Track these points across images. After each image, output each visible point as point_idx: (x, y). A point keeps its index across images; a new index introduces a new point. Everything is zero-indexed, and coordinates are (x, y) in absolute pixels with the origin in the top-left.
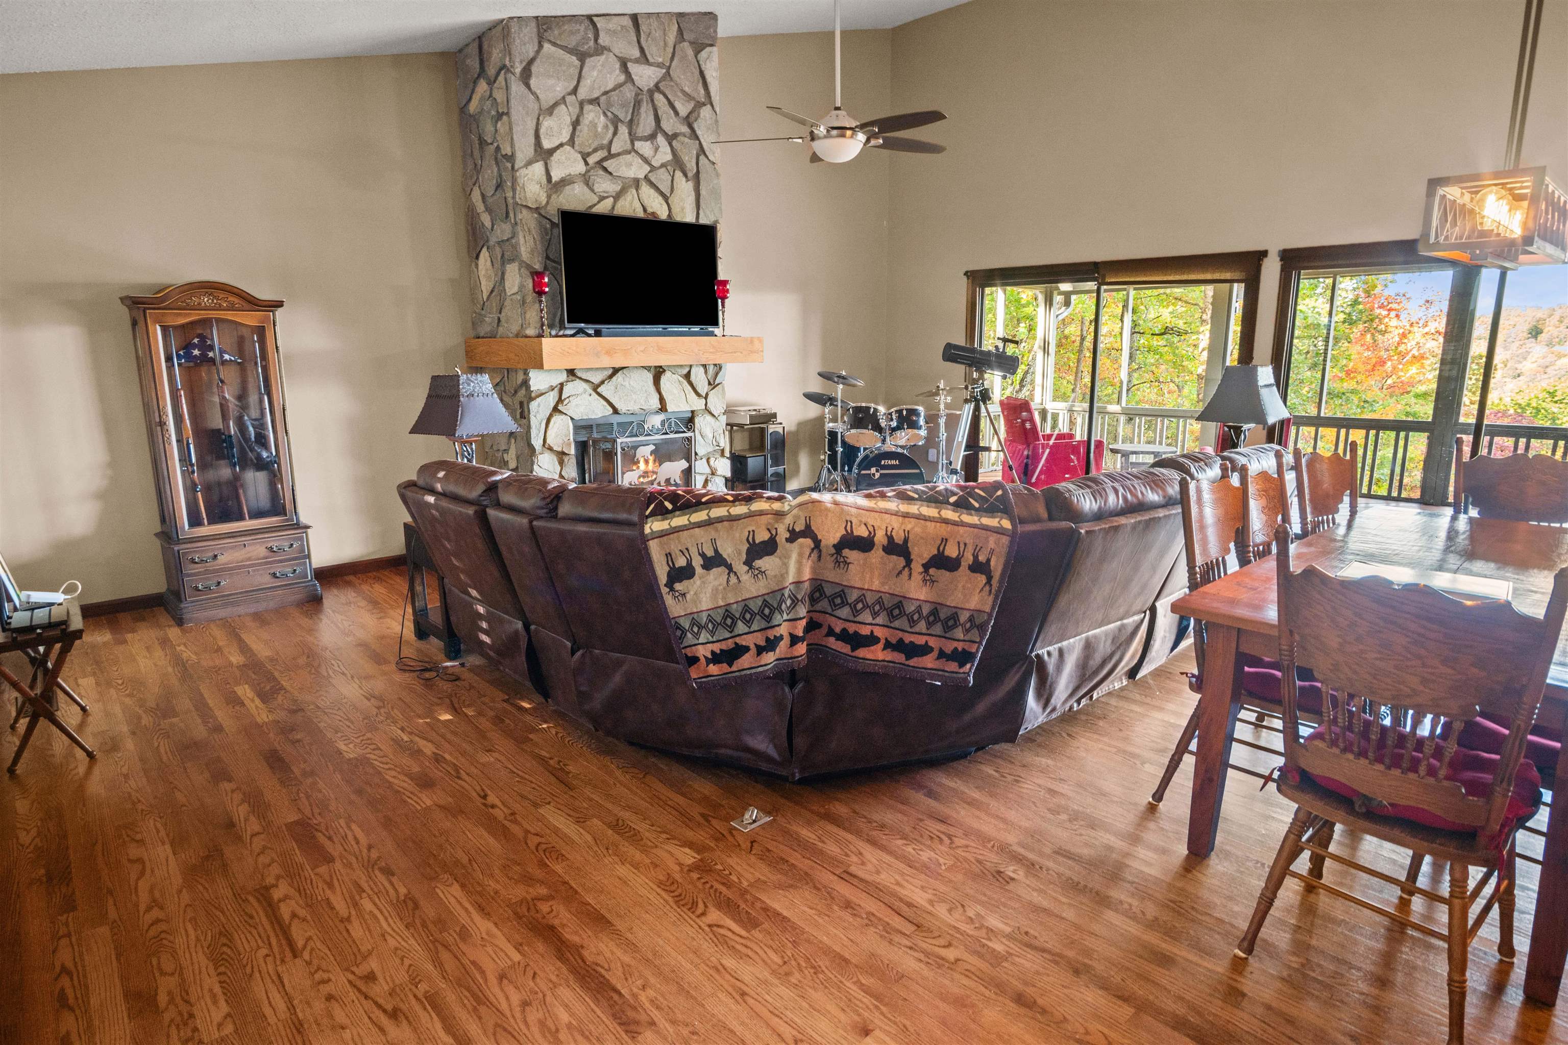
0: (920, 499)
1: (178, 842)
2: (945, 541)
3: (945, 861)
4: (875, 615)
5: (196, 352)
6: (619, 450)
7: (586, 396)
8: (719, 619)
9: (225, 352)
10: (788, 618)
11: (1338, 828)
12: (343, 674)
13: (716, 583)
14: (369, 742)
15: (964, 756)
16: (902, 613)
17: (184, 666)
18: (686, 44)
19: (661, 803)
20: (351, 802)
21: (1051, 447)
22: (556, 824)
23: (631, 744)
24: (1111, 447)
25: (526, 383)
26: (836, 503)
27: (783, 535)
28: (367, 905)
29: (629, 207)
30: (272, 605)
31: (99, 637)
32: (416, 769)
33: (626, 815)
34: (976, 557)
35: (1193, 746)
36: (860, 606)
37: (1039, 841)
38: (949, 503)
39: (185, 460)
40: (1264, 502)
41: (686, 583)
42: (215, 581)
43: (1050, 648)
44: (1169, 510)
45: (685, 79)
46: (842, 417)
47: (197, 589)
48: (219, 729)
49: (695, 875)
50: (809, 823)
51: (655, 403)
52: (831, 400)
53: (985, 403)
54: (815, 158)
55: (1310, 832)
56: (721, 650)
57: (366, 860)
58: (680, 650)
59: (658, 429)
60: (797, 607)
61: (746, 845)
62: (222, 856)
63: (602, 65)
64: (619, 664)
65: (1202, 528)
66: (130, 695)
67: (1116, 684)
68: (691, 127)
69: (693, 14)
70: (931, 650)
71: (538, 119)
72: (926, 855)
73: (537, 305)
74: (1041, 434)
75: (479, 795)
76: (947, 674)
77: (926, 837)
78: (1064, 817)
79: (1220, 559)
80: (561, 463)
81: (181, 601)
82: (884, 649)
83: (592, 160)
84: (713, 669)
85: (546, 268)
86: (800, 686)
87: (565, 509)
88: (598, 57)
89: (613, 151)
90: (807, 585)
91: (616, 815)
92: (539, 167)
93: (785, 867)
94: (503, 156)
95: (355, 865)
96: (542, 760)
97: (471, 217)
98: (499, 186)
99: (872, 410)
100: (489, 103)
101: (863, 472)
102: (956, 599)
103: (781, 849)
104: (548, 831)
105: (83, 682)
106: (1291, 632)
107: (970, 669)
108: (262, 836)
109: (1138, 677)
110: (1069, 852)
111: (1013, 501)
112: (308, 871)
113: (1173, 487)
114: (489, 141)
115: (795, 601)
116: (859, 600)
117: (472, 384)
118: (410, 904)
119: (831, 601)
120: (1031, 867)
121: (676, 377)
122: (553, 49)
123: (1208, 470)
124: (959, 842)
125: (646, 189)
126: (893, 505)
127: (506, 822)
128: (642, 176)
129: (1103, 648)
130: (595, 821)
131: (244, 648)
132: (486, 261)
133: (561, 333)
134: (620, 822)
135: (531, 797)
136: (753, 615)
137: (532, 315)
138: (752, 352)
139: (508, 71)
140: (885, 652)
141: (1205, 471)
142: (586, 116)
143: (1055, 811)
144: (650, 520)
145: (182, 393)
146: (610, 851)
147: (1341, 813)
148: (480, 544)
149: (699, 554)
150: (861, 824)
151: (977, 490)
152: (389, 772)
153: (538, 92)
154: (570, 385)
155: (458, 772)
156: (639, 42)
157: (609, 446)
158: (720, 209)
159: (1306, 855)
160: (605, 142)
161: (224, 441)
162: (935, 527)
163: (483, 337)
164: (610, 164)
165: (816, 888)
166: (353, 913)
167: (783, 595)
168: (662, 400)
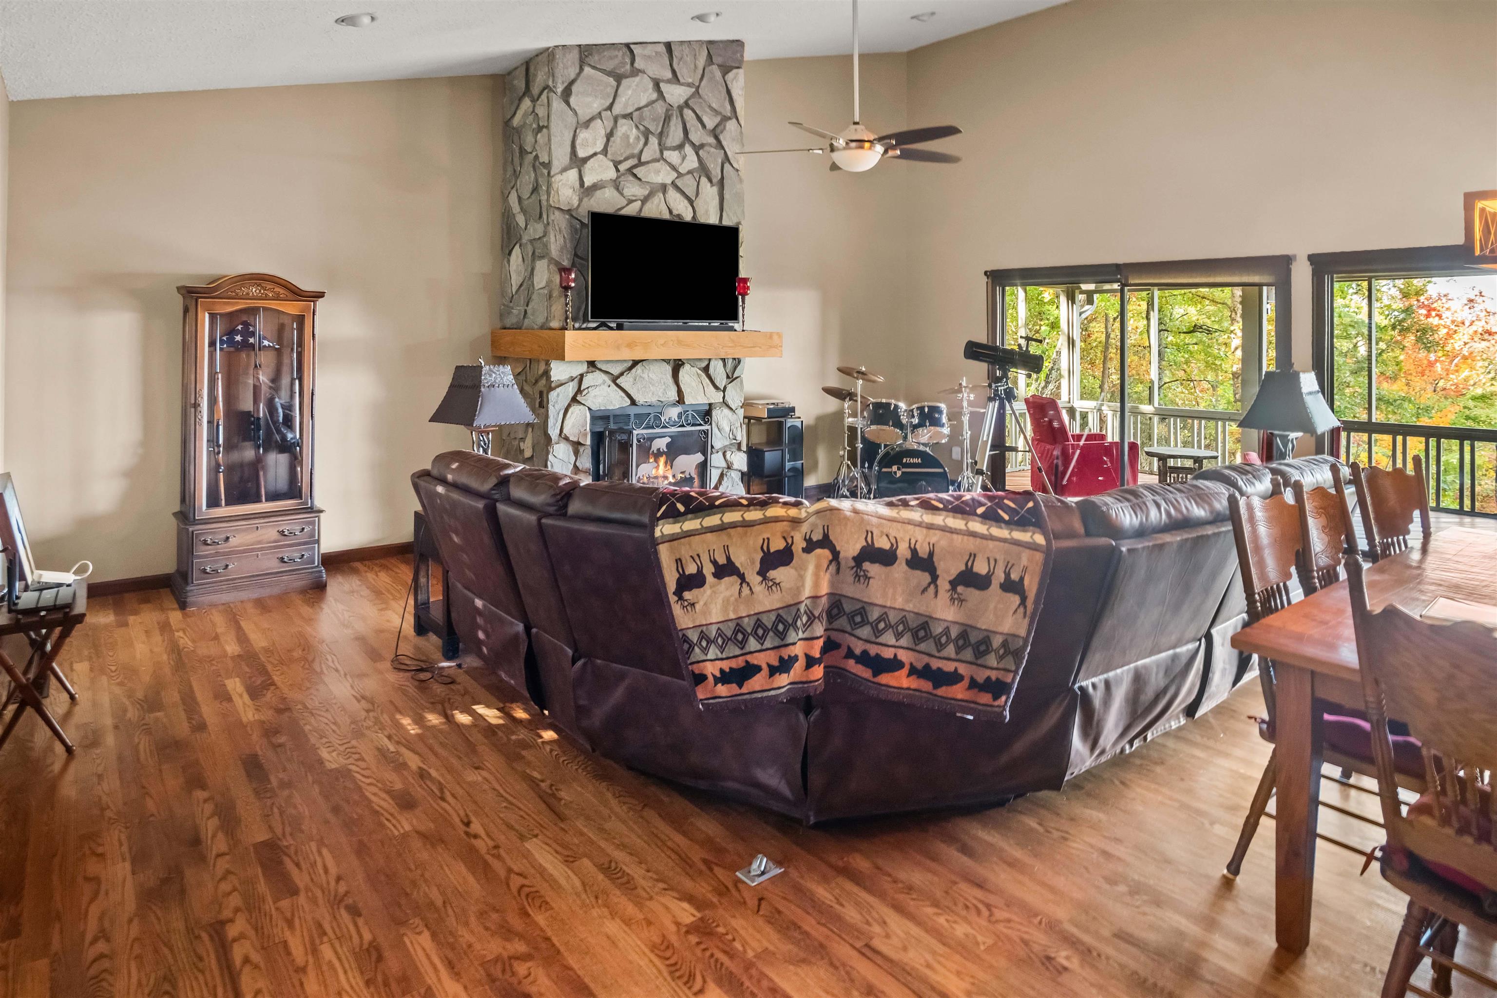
0: (945, 509)
1: (139, 859)
2: (973, 556)
3: (985, 940)
4: (898, 636)
5: (238, 338)
6: (635, 441)
7: (605, 387)
8: (729, 634)
9: (265, 338)
10: (804, 636)
11: (1462, 929)
12: (337, 670)
13: (728, 593)
14: (353, 750)
15: (1001, 804)
16: (928, 636)
17: (179, 654)
18: (715, 67)
19: (660, 844)
20: (327, 822)
21: (1083, 448)
22: (542, 861)
23: (630, 768)
24: (1146, 449)
25: (547, 373)
26: (856, 511)
27: (799, 544)
28: (327, 952)
29: (656, 209)
30: (276, 591)
31: (103, 618)
32: (398, 786)
33: (620, 856)
34: (1007, 575)
35: (1272, 806)
36: (882, 625)
37: (1094, 918)
38: (976, 515)
39: (213, 441)
40: (1323, 520)
41: (695, 591)
42: (223, 564)
43: (1094, 680)
44: (1219, 527)
45: (713, 97)
46: (862, 412)
47: (204, 571)
48: (201, 727)
49: (693, 939)
50: (825, 880)
51: (673, 395)
52: (851, 396)
53: (1009, 402)
54: (834, 167)
55: (1428, 933)
56: (731, 668)
57: (333, 893)
58: (687, 667)
59: (675, 421)
60: (814, 625)
61: (752, 903)
62: (182, 879)
63: (637, 86)
64: (622, 677)
65: (1258, 549)
66: (121, 684)
67: (1173, 723)
68: (717, 138)
69: (721, 42)
70: (960, 678)
71: (575, 131)
72: (961, 930)
73: (563, 299)
74: (1070, 434)
75: (462, 821)
76: (980, 708)
77: (960, 905)
78: (1122, 888)
79: (1281, 585)
80: (576, 453)
81: (187, 584)
82: (908, 676)
83: (623, 167)
84: (722, 690)
85: (573, 265)
86: (816, 713)
87: (575, 507)
88: (633, 79)
89: (643, 159)
90: (824, 600)
91: (610, 856)
92: (573, 174)
93: (796, 934)
94: (540, 163)
95: (321, 901)
96: (533, 783)
97: (507, 217)
98: (535, 190)
99: (893, 406)
100: (531, 118)
101: (884, 470)
102: (985, 622)
103: (792, 911)
104: (533, 871)
105: (78, 667)
106: (1377, 682)
107: (1006, 702)
108: (227, 857)
109: (1197, 716)
110: (1131, 936)
111: (1045, 514)
112: (269, 905)
113: (1220, 502)
114: (529, 150)
115: (812, 618)
116: (880, 619)
117: (494, 375)
118: (374, 956)
119: (851, 617)
120: (1086, 953)
121: (695, 370)
122: (593, 71)
123: (1257, 483)
124: (999, 914)
125: (672, 194)
126: (916, 515)
127: (489, 858)
128: (669, 181)
129: (1156, 681)
130: (586, 862)
131: (242, 638)
132: (518, 257)
133: (584, 326)
134: (613, 865)
135: (517, 827)
136: (766, 631)
137: (557, 308)
138: (771, 347)
139: (551, 90)
140: (911, 678)
141: (1253, 484)
142: (619, 128)
143: (1112, 881)
144: (660, 522)
145: (220, 376)
146: (600, 901)
147: (1467, 914)
148: (487, 539)
149: (711, 561)
150: (885, 883)
151: (1006, 501)
152: (369, 788)
153: (577, 108)
154: (590, 376)
155: (441, 790)
156: (671, 65)
157: (624, 437)
158: (743, 212)
159: (1427, 961)
160: (636, 151)
161: (253, 423)
162: (962, 540)
163: (509, 328)
164: (640, 171)
165: (832, 964)
166: (311, 960)
167: (798, 610)
168: (680, 392)
